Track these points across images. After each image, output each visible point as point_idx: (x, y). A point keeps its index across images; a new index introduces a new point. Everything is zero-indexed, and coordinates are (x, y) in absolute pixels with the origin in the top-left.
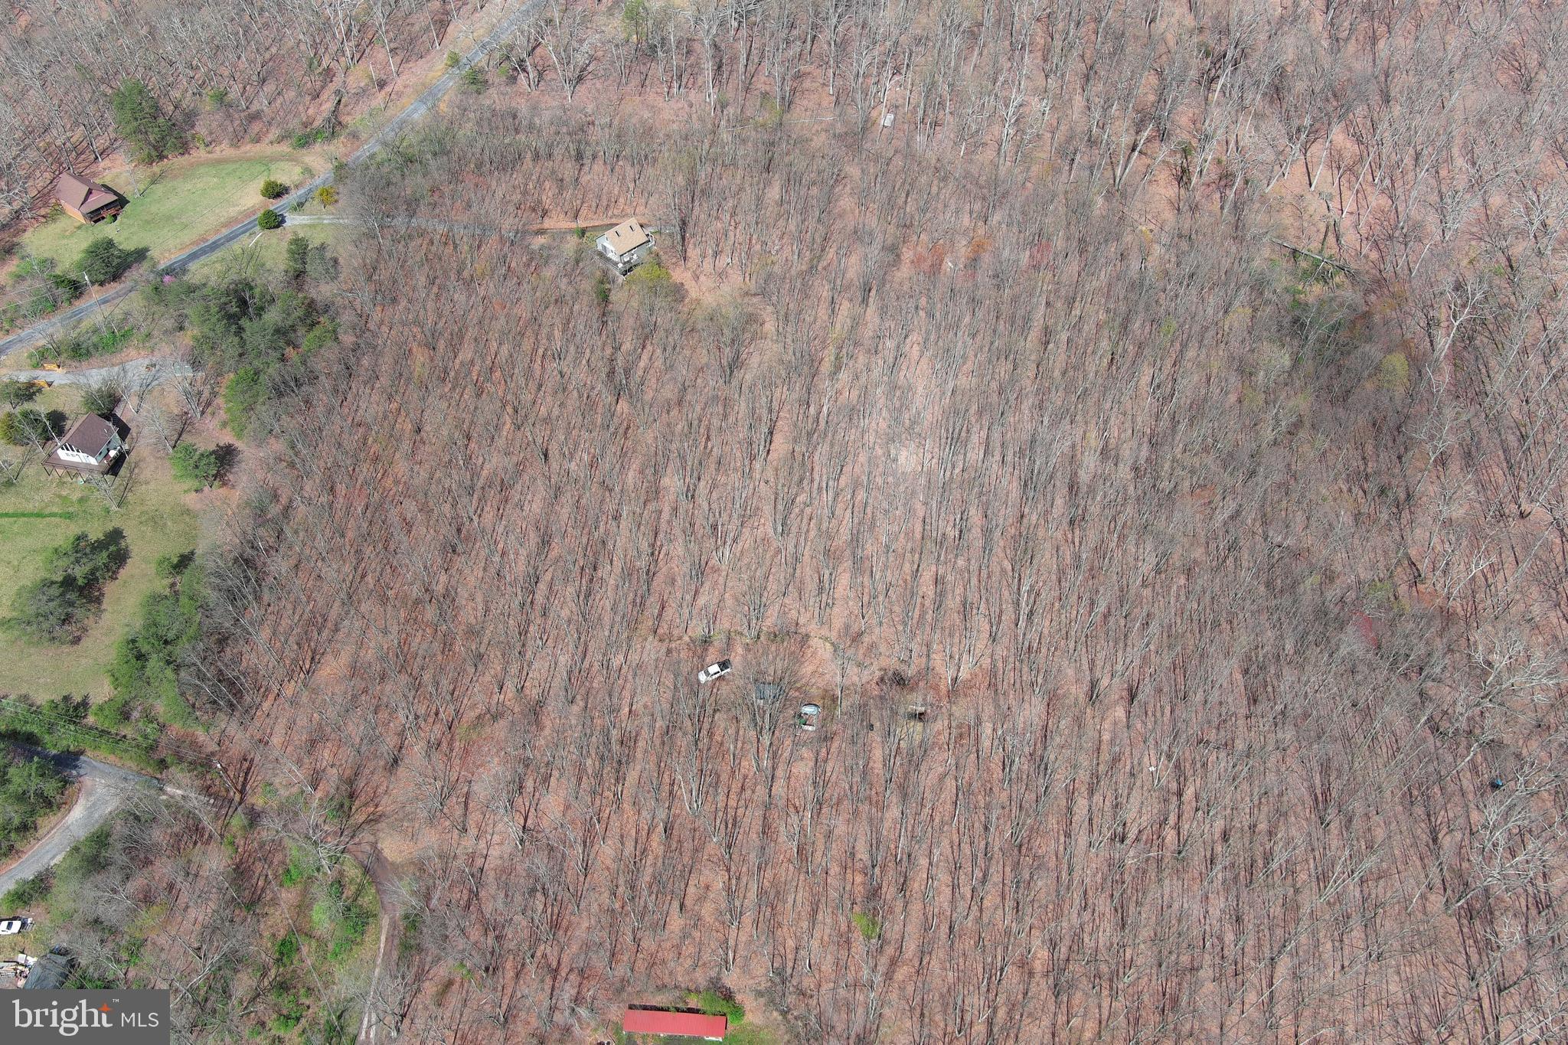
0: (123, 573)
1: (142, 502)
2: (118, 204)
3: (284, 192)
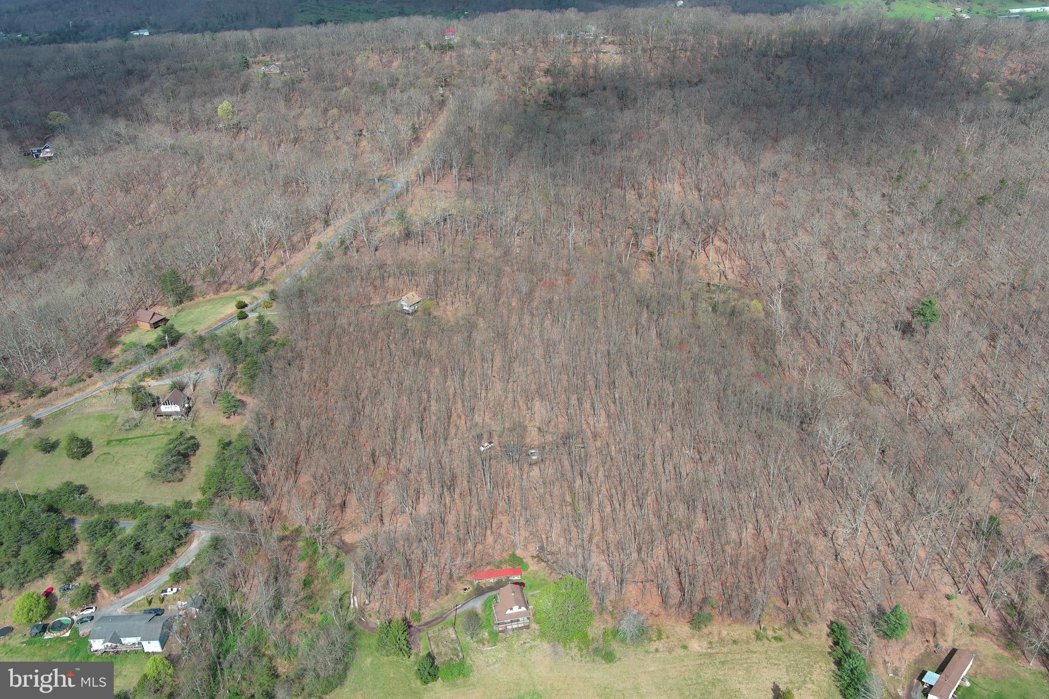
0: (198, 453)
1: (202, 424)
2: (165, 320)
3: (245, 306)
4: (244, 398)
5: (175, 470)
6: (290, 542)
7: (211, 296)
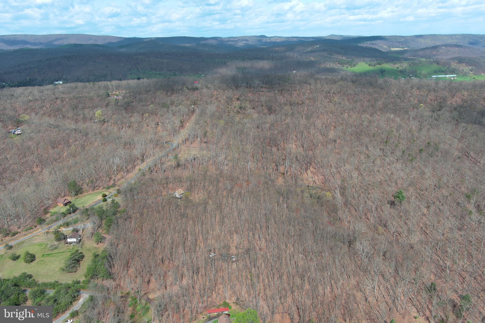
0: (84, 260)
1: (86, 247)
2: (70, 202)
3: (106, 196)
4: (105, 236)
5: (73, 267)
6: (124, 299)
7: (91, 192)
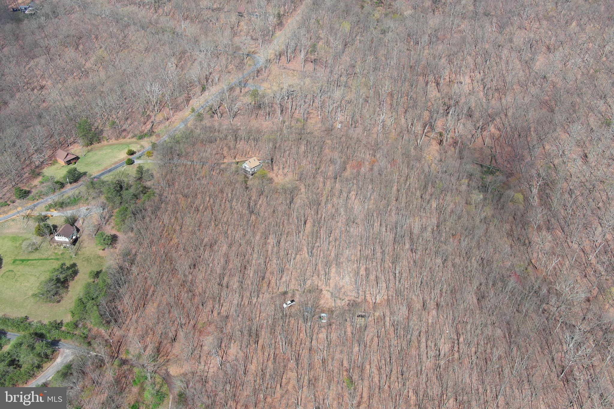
0: (76, 278)
1: (84, 254)
2: (76, 158)
3: (134, 153)
5: (55, 294)
7: (113, 141)
